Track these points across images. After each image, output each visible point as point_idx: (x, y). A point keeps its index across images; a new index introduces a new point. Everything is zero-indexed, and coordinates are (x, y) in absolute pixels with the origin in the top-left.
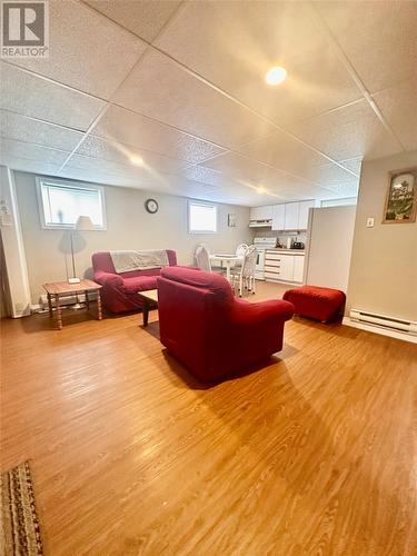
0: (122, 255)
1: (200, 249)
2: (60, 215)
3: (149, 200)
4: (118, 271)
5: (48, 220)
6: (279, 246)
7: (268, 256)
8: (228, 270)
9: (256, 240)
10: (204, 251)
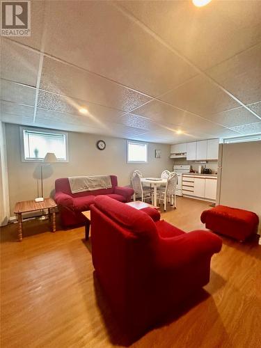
0: (77, 180)
1: (134, 175)
2: (36, 152)
3: (99, 141)
4: (73, 192)
5: (27, 155)
6: (192, 171)
7: (184, 179)
8: (155, 190)
9: (175, 167)
10: (137, 176)
